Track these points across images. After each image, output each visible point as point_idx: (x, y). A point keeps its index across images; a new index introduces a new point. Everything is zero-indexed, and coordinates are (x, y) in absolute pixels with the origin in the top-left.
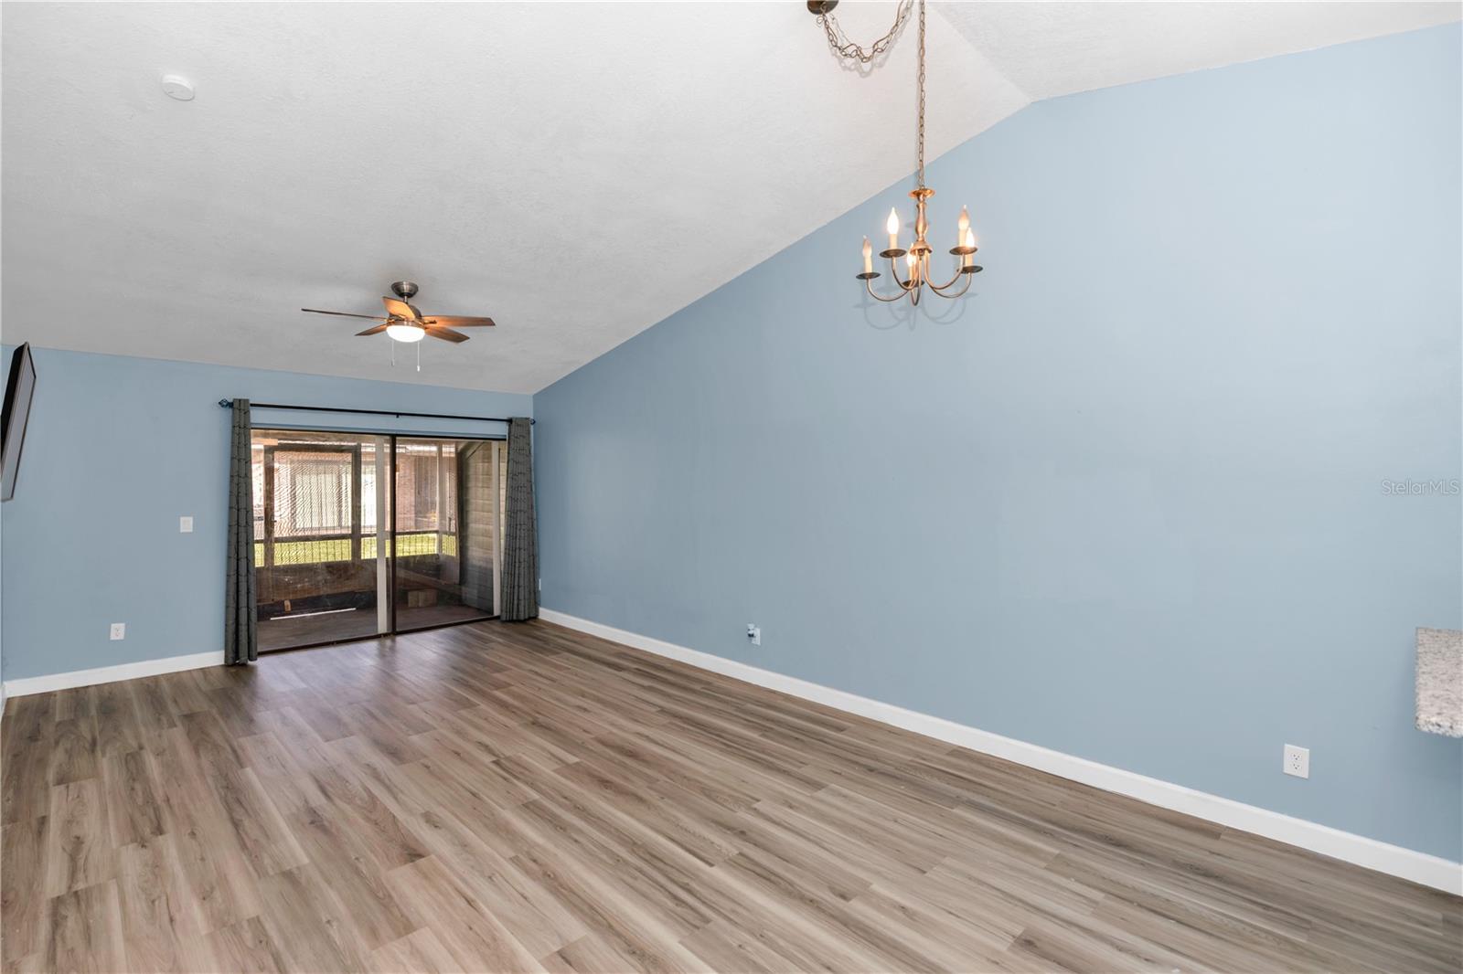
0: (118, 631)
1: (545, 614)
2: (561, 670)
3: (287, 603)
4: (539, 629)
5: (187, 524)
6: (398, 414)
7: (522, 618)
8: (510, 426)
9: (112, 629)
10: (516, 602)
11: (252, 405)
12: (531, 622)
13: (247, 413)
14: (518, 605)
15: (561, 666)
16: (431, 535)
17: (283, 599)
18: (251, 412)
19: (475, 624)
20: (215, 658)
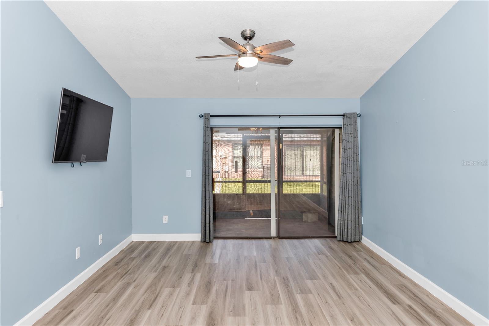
0: (165, 219)
1: (366, 241)
2: (350, 289)
3: (251, 212)
4: (357, 250)
5: (189, 173)
6: (279, 116)
7: (349, 241)
8: (344, 118)
9: (164, 218)
10: (346, 230)
11: (211, 116)
12: (355, 244)
13: (209, 120)
14: (347, 232)
15: (353, 286)
16: (317, 183)
17: (250, 209)
18: (210, 119)
19: (321, 240)
20: (197, 237)
